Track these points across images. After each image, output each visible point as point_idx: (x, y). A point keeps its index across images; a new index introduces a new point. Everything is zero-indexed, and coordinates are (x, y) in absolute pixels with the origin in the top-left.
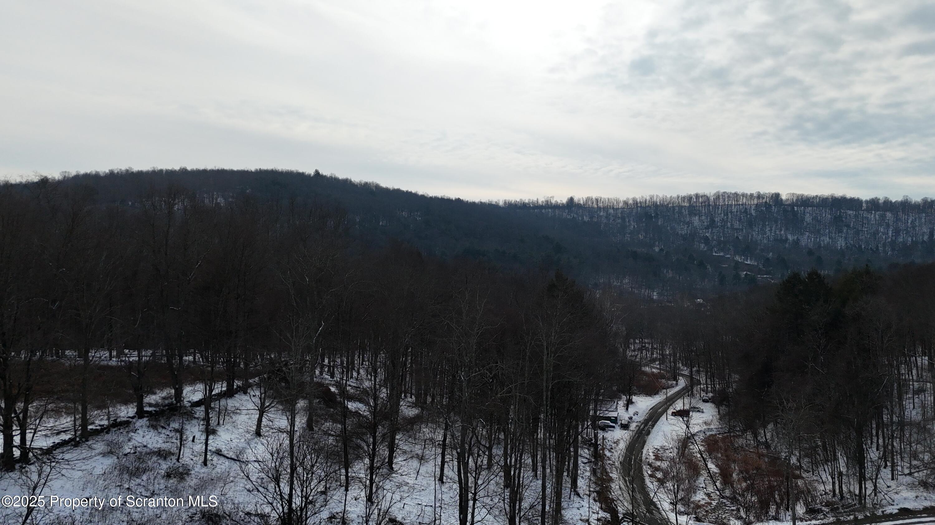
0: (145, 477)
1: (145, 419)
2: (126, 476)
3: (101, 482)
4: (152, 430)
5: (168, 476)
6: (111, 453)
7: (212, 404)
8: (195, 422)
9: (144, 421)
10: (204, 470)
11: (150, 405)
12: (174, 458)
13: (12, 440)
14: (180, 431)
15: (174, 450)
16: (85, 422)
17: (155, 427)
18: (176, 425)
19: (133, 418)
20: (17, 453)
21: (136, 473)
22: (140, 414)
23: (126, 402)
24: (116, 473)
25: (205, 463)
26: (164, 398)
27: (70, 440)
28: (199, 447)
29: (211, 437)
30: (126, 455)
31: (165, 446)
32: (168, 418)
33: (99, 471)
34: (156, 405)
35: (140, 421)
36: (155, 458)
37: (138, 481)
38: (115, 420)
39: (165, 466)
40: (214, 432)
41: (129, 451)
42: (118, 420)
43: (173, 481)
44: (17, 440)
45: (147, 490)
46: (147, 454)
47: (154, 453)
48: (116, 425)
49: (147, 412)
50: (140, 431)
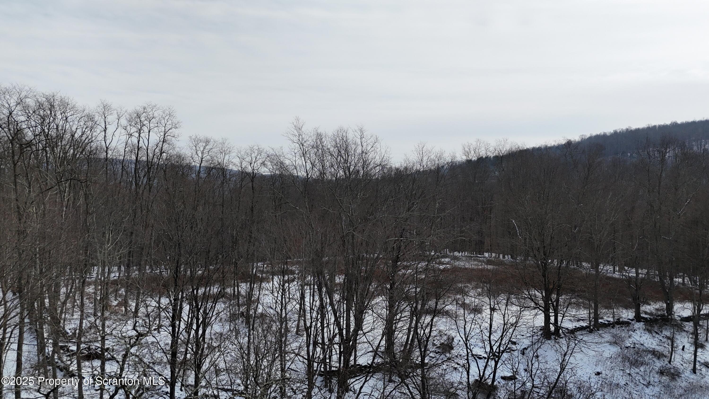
0: (642, 369)
1: (642, 323)
2: (627, 364)
3: (609, 363)
4: (647, 333)
5: (661, 373)
6: (615, 343)
7: (700, 322)
8: (684, 334)
9: (641, 325)
10: (693, 376)
11: (646, 313)
12: (666, 360)
13: (550, 319)
14: (672, 340)
15: (666, 353)
16: (597, 317)
17: (650, 332)
18: (667, 333)
19: (632, 320)
20: (552, 328)
21: (635, 363)
22: (638, 318)
23: (627, 307)
24: (620, 359)
25: (694, 371)
26: (657, 310)
27: (587, 327)
28: (689, 356)
29: (699, 350)
30: (627, 347)
31: (658, 348)
32: (661, 327)
33: (607, 354)
34: (651, 314)
35: (638, 324)
36: (650, 356)
37: (637, 370)
38: (619, 319)
39: (658, 364)
40: (702, 346)
41: (629, 345)
42: (621, 320)
43: (665, 379)
44: (552, 319)
45: (644, 379)
46: (644, 351)
47: (650, 352)
48: (619, 323)
49: (643, 318)
50: (638, 332)
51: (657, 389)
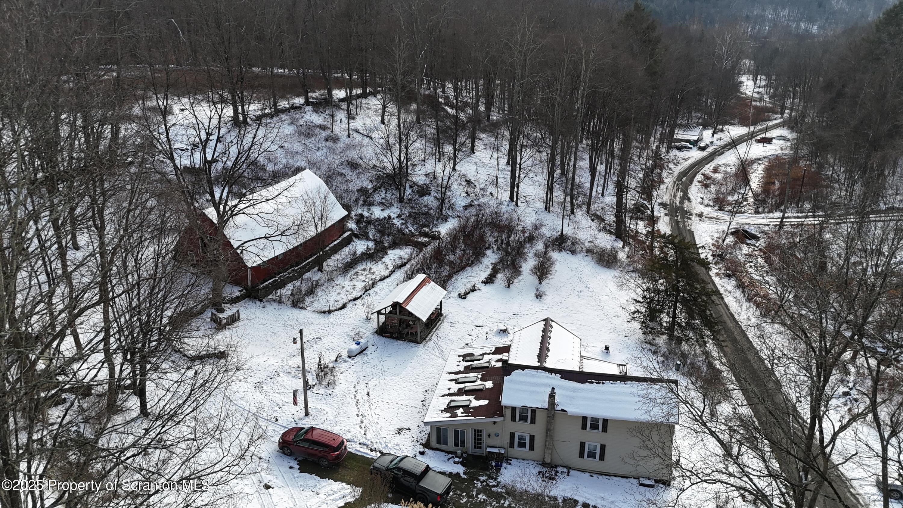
0: (313, 139)
1: (311, 106)
2: (302, 137)
3: (289, 139)
4: (315, 113)
5: (327, 140)
6: (292, 123)
7: (351, 101)
8: (341, 111)
9: (309, 108)
10: (348, 139)
11: (313, 98)
12: (330, 131)
13: (238, 110)
14: (332, 116)
15: (329, 125)
16: (275, 105)
17: (317, 112)
18: (328, 112)
19: (303, 105)
20: (241, 118)
21: (308, 136)
22: (307, 103)
23: (298, 96)
24: (297, 134)
25: (349, 136)
26: (321, 95)
27: (270, 114)
28: (344, 126)
29: (351, 121)
30: (301, 126)
31: (323, 123)
32: (324, 108)
33: (287, 132)
34: (317, 98)
36: (318, 129)
37: (310, 140)
38: (293, 105)
39: (324, 134)
40: (354, 118)
41: (302, 123)
42: (295, 105)
43: (329, 144)
44: (240, 109)
45: (315, 146)
46: (313, 126)
47: (318, 126)
48: (294, 108)
49: (311, 102)
50: (308, 113)
51: (325, 151)
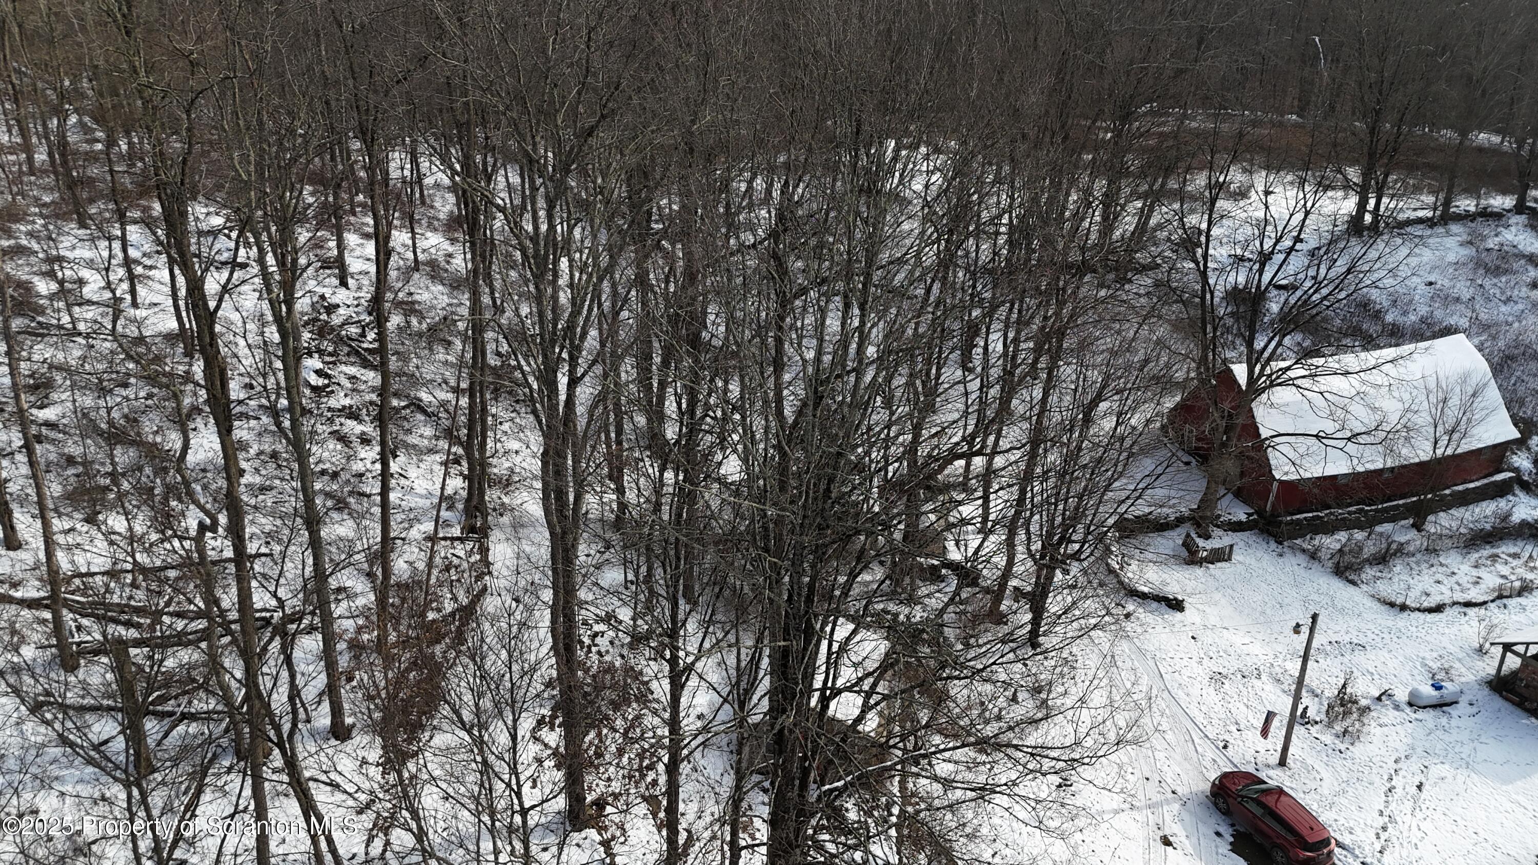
0: (1503, 280)
1: (1524, 216)
2: (1481, 272)
3: (1451, 270)
4: (1529, 230)
6: (1470, 243)
9: (1522, 219)
11: (1535, 201)
13: (1367, 202)
16: (1447, 204)
17: (1534, 229)
19: (1509, 211)
20: (1368, 218)
21: (1496, 271)
22: (1520, 208)
23: (1504, 192)
24: (1471, 265)
27: (1428, 219)
30: (1488, 250)
33: (1451, 257)
35: (1518, 217)
37: (1495, 280)
38: (1485, 208)
41: (1492, 246)
42: (1489, 210)
44: (1372, 202)
45: (1503, 293)
46: (1516, 255)
47: (1524, 256)
48: (1486, 214)
49: (1530, 208)
50: (1513, 229)
51: (1521, 307)
